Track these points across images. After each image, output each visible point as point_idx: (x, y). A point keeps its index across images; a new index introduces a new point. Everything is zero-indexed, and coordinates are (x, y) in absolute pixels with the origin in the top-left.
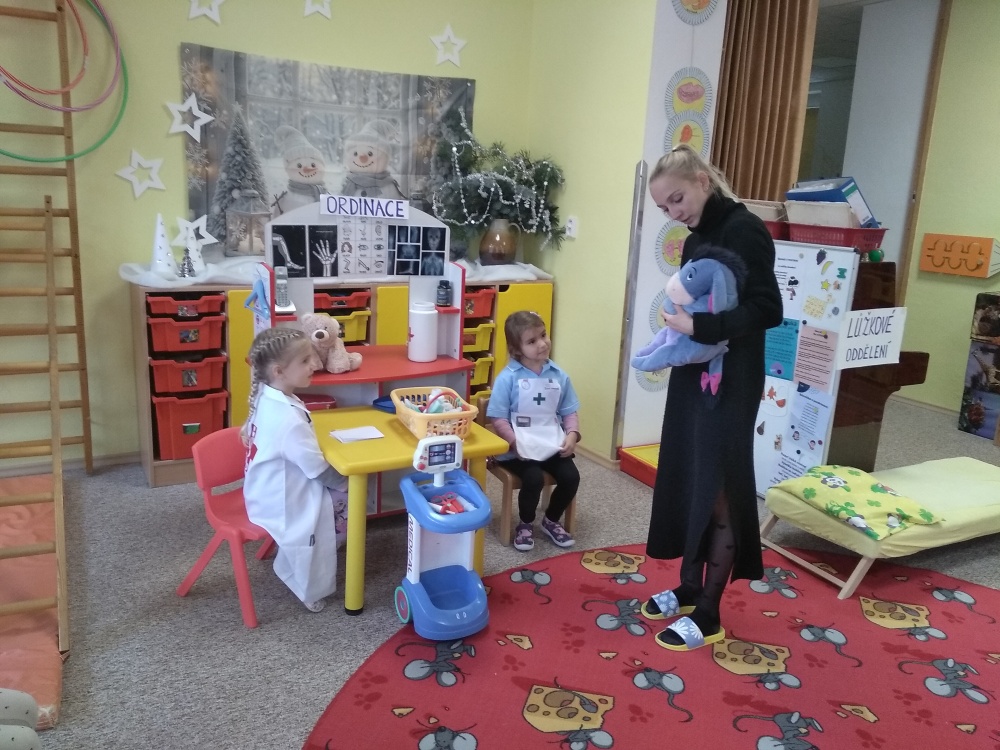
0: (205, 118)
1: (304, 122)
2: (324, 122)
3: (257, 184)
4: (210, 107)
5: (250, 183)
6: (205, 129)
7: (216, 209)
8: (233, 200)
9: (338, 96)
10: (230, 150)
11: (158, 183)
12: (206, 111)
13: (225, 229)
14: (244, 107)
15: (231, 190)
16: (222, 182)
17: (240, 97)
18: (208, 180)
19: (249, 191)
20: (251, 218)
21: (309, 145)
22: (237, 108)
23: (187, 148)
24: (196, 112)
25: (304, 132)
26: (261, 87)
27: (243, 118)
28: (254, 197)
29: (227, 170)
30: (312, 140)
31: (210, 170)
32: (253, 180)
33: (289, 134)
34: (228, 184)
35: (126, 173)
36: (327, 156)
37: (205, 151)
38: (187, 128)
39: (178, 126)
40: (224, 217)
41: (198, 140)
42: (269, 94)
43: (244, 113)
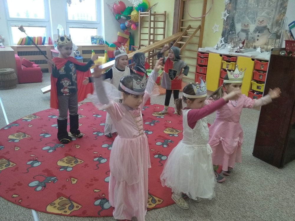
0: (228, 15)
1: (248, 13)
2: (253, 13)
3: (235, 30)
4: (229, 12)
5: (233, 30)
6: (227, 17)
7: (226, 36)
8: (230, 34)
9: (258, 5)
10: (231, 22)
11: (218, 30)
12: (228, 13)
13: (227, 41)
14: (236, 11)
15: (230, 31)
16: (228, 30)
17: (235, 9)
18: (226, 29)
19: (233, 32)
20: (232, 38)
21: (248, 19)
22: (235, 11)
23: (224, 22)
24: (226, 14)
25: (248, 16)
26: (240, 6)
27: (235, 14)
28: (234, 33)
29: (230, 27)
30: (249, 18)
31: (227, 27)
32: (234, 29)
33: (244, 17)
34: (230, 30)
35: (213, 28)
36: (252, 22)
37: (226, 23)
38: (224, 17)
39: (223, 17)
40: (227, 38)
41: (226, 20)
42: (242, 7)
43: (236, 13)
